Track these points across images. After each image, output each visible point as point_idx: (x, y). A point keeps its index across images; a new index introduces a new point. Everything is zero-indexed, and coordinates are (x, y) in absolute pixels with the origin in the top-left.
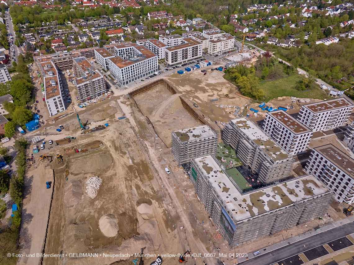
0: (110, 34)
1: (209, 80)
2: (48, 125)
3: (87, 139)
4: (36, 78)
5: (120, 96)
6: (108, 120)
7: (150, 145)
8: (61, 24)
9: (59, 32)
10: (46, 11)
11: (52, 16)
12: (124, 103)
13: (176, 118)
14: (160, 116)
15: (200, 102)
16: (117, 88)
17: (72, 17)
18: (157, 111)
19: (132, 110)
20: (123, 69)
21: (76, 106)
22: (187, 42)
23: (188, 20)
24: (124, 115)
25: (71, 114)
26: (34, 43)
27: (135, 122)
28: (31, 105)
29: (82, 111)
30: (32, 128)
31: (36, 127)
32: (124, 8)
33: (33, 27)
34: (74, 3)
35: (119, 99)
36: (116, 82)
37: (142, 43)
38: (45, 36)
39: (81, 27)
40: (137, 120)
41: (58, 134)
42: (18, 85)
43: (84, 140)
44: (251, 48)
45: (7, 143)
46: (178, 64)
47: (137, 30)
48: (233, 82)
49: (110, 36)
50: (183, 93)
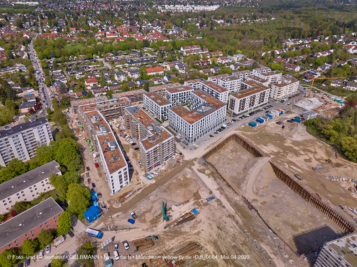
0: (150, 73)
1: (294, 136)
2: (113, 211)
3: (176, 239)
4: (78, 130)
5: (193, 160)
6: (193, 202)
7: (272, 252)
8: (89, 59)
9: (89, 68)
10: (69, 43)
11: (79, 50)
12: (202, 173)
13: (276, 195)
14: (254, 192)
15: (300, 171)
16: (184, 148)
17: (99, 51)
18: (246, 184)
19: (218, 184)
20: (194, 124)
21: (142, 178)
22: (251, 87)
23: (229, 57)
24: (211, 192)
25: (138, 190)
26: (65, 82)
27: (230, 204)
28: (82, 175)
29: (151, 185)
30: (94, 217)
31: (97, 216)
32: (151, 41)
33: (60, 62)
34: (97, 35)
35: (194, 164)
36: (180, 139)
37: (191, 85)
38: (76, 73)
39: (113, 63)
40: (231, 202)
41: (131, 228)
42: (65, 147)
43: (173, 241)
44: (316, 92)
45: (62, 246)
46: (244, 112)
47: (177, 67)
48: (322, 139)
49: (149, 74)
50: (272, 156)
